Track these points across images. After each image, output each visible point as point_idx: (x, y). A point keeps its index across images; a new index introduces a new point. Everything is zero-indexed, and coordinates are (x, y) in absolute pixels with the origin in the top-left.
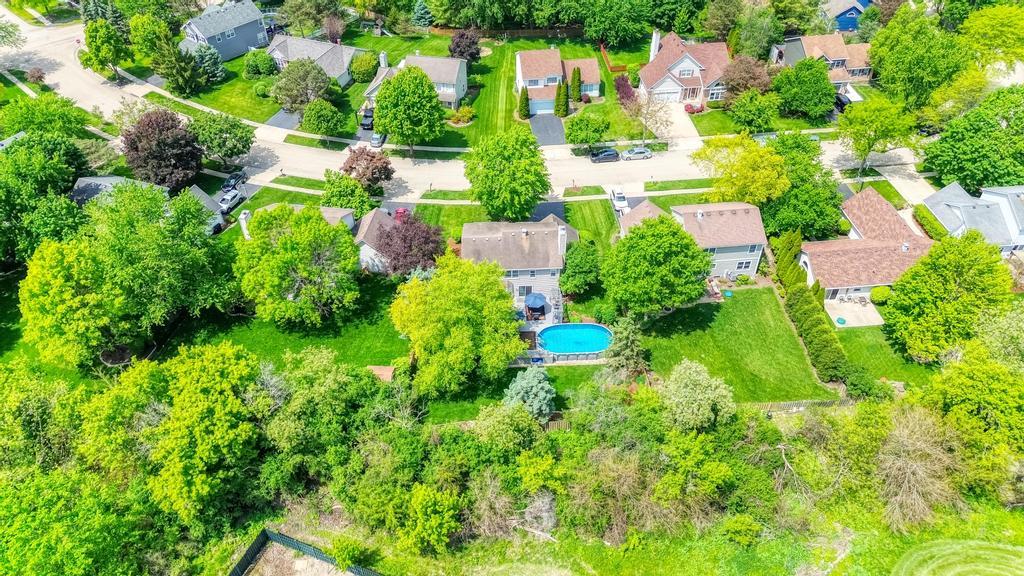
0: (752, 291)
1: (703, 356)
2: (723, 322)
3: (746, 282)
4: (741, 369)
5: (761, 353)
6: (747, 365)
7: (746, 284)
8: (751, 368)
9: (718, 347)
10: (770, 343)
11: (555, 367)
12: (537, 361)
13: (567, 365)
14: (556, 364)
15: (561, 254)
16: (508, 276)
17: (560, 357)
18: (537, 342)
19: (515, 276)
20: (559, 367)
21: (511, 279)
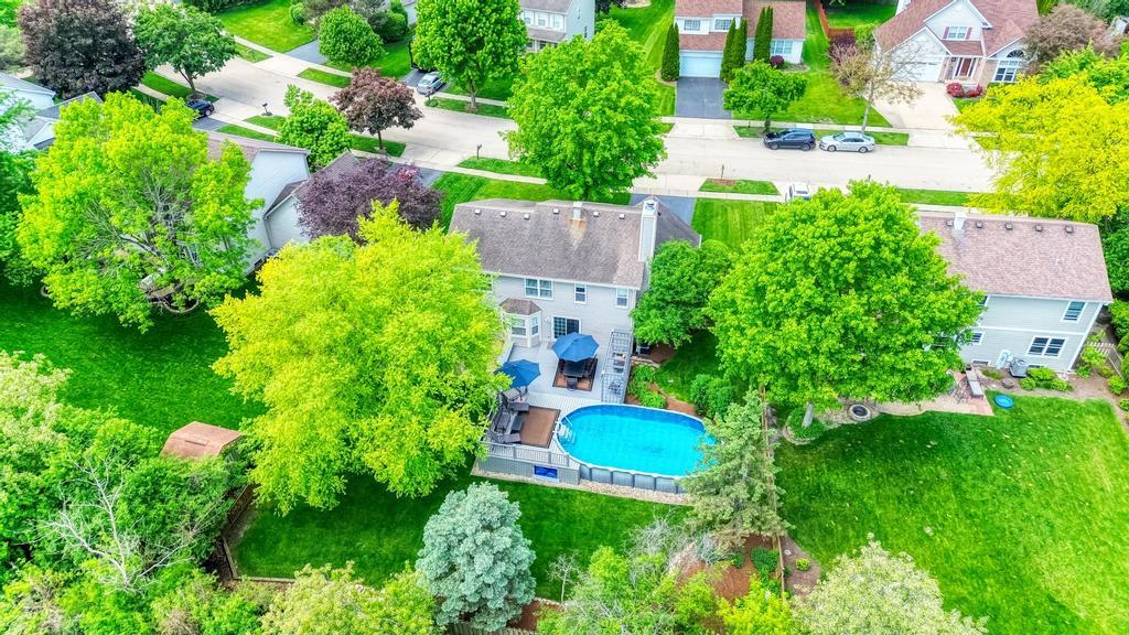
0: (1062, 405)
1: (928, 530)
2: (986, 461)
3: (1047, 384)
4: (1022, 582)
5: (1076, 550)
6: (1038, 573)
7: (1048, 387)
8: (1049, 583)
9: (971, 516)
10: (1103, 530)
11: (581, 493)
12: (544, 474)
13: (608, 494)
14: (586, 486)
15: (643, 260)
16: (531, 291)
17: (595, 473)
18: (555, 432)
19: (545, 293)
20: (590, 495)
21: (537, 299)
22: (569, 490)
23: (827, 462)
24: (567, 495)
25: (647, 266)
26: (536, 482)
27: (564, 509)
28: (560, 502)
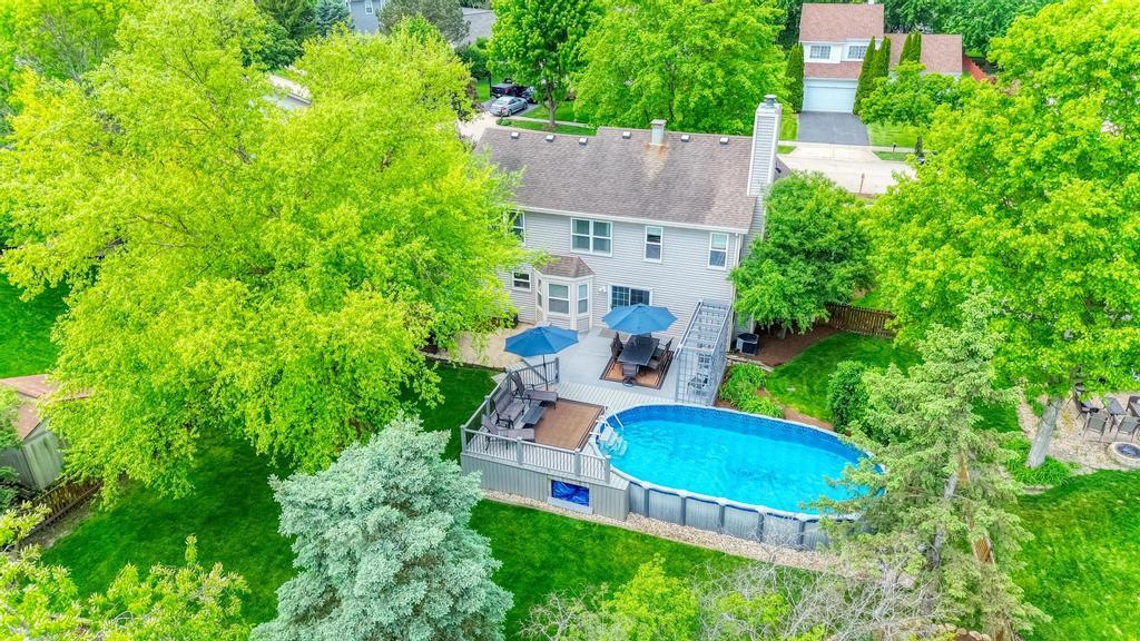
11: (628, 533)
12: (568, 497)
13: (676, 540)
14: (636, 523)
15: (754, 194)
16: (581, 242)
17: (655, 499)
18: (595, 432)
19: (601, 245)
20: (643, 537)
21: (589, 255)
22: (608, 527)
23: (1082, 526)
24: (602, 534)
25: (761, 202)
26: (552, 509)
27: (594, 556)
28: (588, 544)
